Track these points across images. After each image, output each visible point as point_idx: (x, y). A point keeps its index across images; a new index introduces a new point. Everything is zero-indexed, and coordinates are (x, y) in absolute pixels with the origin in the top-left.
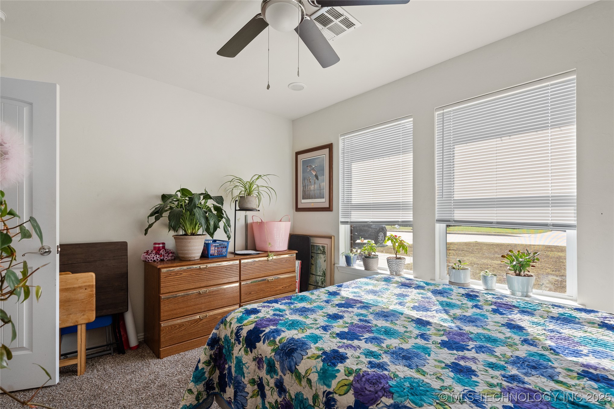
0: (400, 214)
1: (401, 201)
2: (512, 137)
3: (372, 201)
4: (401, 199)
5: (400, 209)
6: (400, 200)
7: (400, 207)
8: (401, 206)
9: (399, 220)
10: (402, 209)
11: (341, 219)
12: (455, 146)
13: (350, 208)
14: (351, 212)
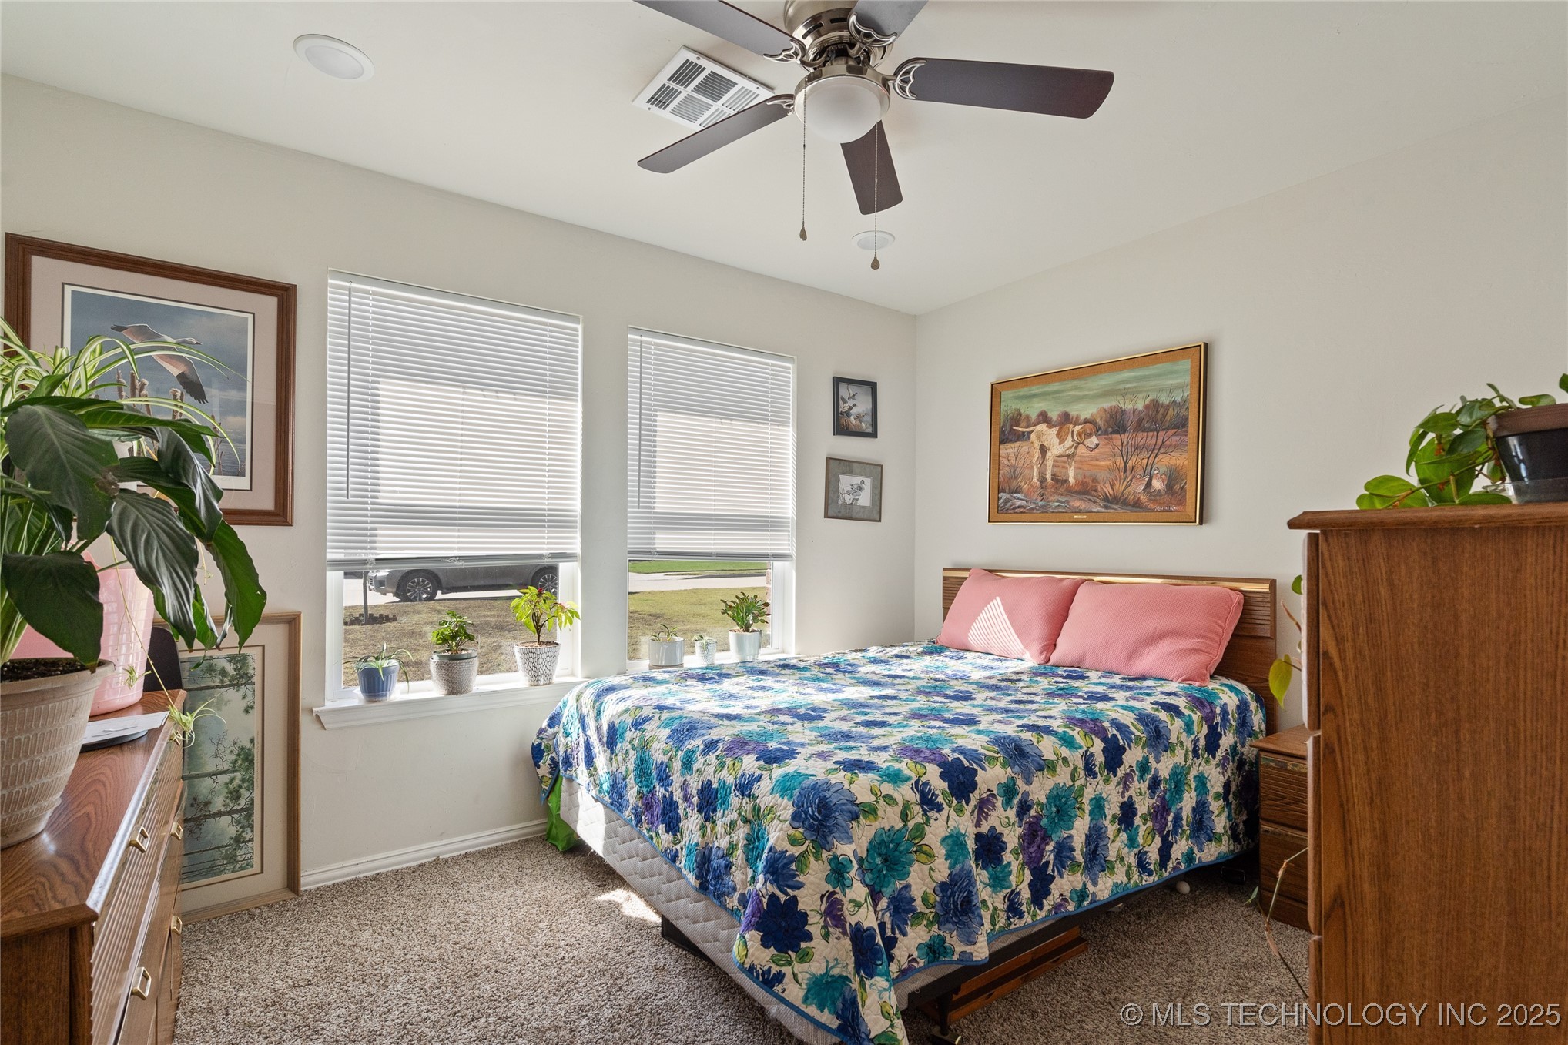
0: (544, 538)
1: (546, 507)
2: (733, 422)
3: (460, 501)
4: (546, 502)
5: (544, 527)
6: (544, 504)
7: (544, 521)
8: (546, 518)
9: (544, 552)
10: (549, 527)
11: (332, 555)
12: (658, 413)
13: (372, 516)
14: (375, 529)
